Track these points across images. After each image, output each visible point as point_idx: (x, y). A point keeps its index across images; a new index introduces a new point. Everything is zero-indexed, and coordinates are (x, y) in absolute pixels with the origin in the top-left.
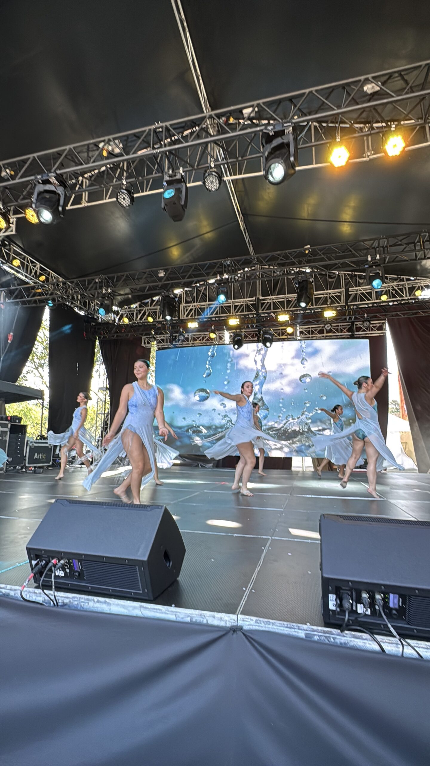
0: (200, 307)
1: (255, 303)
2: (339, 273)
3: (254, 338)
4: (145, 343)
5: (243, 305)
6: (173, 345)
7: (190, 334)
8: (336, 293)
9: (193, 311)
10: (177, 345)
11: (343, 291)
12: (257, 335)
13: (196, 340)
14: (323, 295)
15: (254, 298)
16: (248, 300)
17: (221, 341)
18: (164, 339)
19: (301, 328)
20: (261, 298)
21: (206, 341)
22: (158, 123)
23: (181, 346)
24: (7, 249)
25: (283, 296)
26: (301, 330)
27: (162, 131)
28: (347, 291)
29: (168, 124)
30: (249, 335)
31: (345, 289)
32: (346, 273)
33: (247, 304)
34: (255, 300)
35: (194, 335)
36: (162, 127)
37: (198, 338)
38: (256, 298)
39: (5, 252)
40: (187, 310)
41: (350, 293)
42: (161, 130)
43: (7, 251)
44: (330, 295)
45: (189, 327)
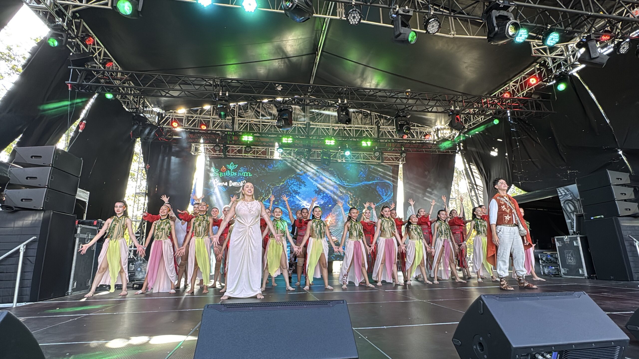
1: (305, 126)
2: (370, 113)
4: (193, 150)
5: (294, 126)
7: (244, 147)
11: (375, 127)
14: (361, 128)
16: (300, 123)
20: (311, 123)
25: (330, 124)
28: (379, 127)
32: (376, 113)
33: (298, 127)
38: (307, 123)
40: (240, 124)
41: (380, 130)
44: (367, 129)
45: (243, 139)
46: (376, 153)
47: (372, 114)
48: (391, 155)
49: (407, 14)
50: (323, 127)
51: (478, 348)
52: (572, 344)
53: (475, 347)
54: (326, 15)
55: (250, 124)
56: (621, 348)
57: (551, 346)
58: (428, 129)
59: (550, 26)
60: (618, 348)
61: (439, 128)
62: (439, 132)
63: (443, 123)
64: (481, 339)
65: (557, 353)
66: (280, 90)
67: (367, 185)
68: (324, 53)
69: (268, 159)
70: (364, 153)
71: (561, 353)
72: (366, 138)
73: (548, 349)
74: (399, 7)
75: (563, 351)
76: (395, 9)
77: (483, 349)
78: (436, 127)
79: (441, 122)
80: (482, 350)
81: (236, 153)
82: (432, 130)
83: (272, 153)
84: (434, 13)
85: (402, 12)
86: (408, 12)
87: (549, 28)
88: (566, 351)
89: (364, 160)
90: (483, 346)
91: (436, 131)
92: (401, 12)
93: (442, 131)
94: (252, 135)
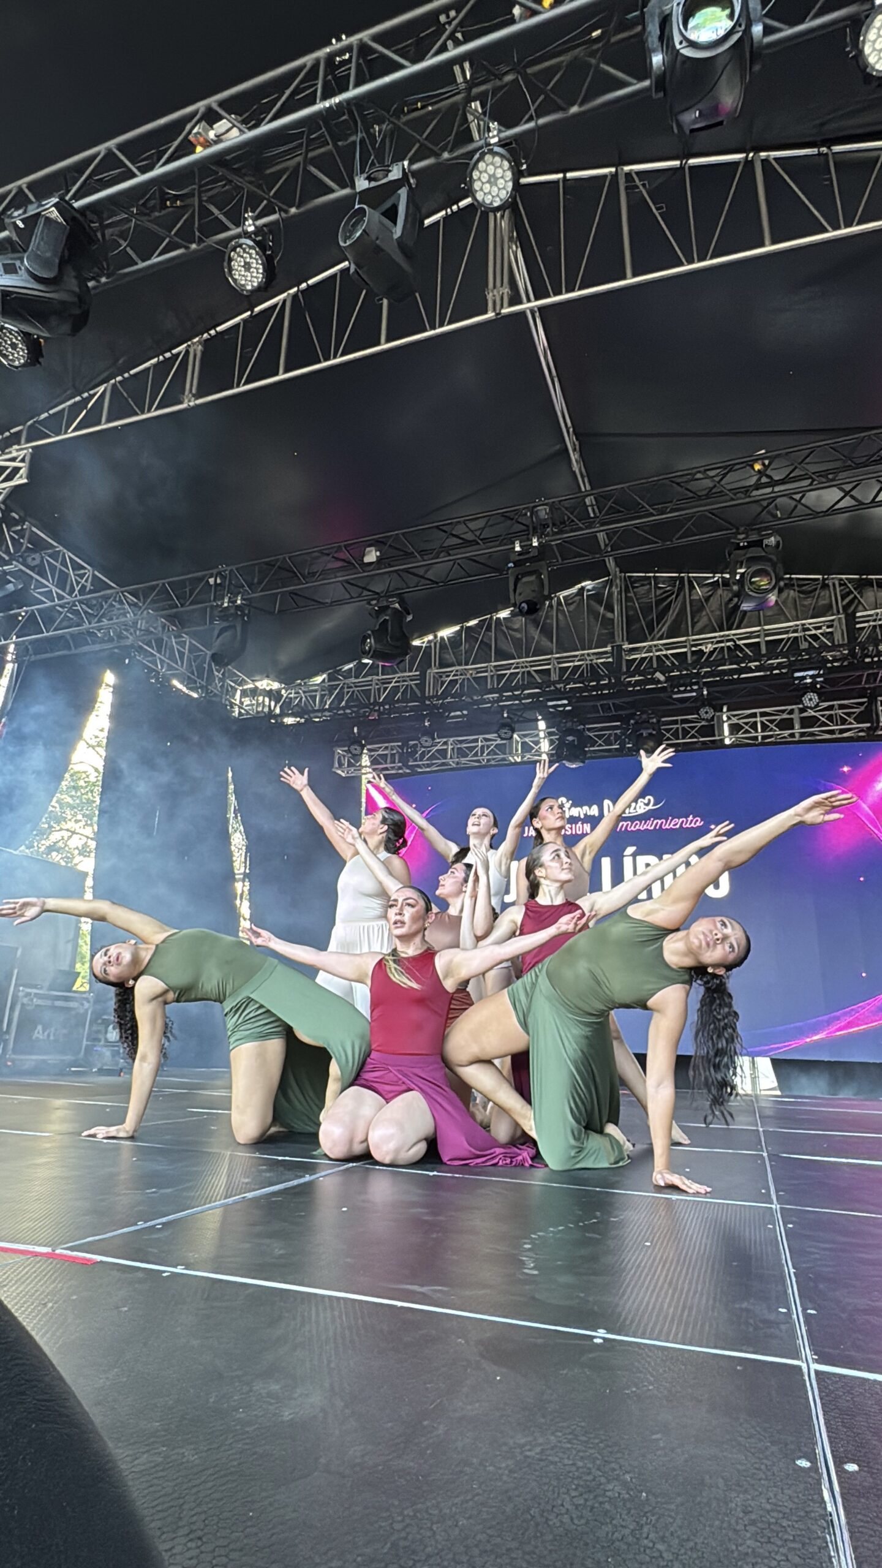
0: (474, 676)
1: (610, 660)
2: (824, 579)
3: (611, 744)
4: (341, 765)
5: (581, 666)
6: (408, 767)
7: (452, 739)
8: (820, 628)
9: (458, 685)
10: (419, 766)
11: (840, 619)
12: (617, 737)
13: (467, 756)
14: (787, 632)
15: (609, 649)
16: (594, 654)
17: (528, 756)
18: (386, 755)
19: (734, 716)
20: (626, 646)
21: (488, 755)
22: (339, 39)
23: (428, 769)
24: (14, 532)
25: (683, 639)
26: (735, 720)
27: (349, 61)
28: (851, 619)
29: (365, 35)
30: (600, 737)
31: (847, 616)
32: (844, 577)
33: (591, 665)
34: (612, 653)
35: (461, 742)
36: (349, 49)
37: (471, 749)
38: (612, 647)
39: (11, 536)
40: (443, 683)
41: (858, 626)
42: (347, 56)
43: (16, 537)
44: (807, 633)
47: (831, 582)
69: (516, 763)
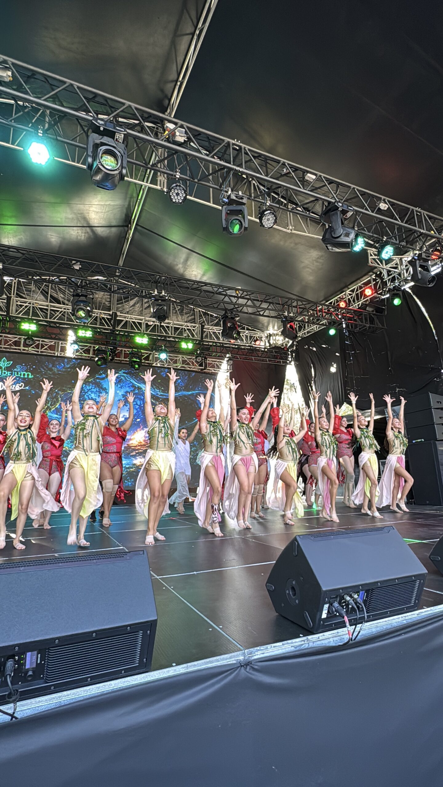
1: (111, 317)
2: (194, 308)
5: (96, 316)
7: (23, 337)
8: (192, 327)
9: (27, 309)
11: (199, 326)
14: (182, 326)
16: (103, 313)
20: (118, 314)
25: (142, 317)
28: (203, 327)
32: (200, 309)
33: (101, 317)
38: (113, 313)
40: (21, 306)
41: (204, 330)
42: (238, 148)
45: (22, 327)
46: (198, 358)
47: (195, 310)
48: (215, 361)
49: (241, 200)
50: (134, 320)
51: (291, 593)
52: (377, 582)
53: (287, 592)
54: (143, 181)
55: (33, 307)
56: (420, 582)
57: (358, 586)
58: (258, 334)
59: (386, 238)
60: (418, 581)
61: (271, 333)
62: (271, 338)
63: (276, 328)
64: (294, 583)
65: (364, 591)
66: (78, 268)
67: (185, 396)
68: (139, 228)
69: (57, 357)
70: (183, 356)
71: (367, 591)
72: (187, 339)
73: (356, 589)
74: (232, 191)
75: (369, 590)
76: (227, 192)
77: (295, 593)
78: (268, 332)
79: (273, 327)
80: (294, 595)
81: (10, 345)
82: (264, 335)
83: (63, 349)
84: (270, 205)
85: (235, 198)
86: (242, 199)
87: (384, 240)
88: (373, 589)
89: (183, 365)
90: (295, 591)
91: (267, 337)
92: (233, 197)
93: (274, 338)
94: (36, 323)
